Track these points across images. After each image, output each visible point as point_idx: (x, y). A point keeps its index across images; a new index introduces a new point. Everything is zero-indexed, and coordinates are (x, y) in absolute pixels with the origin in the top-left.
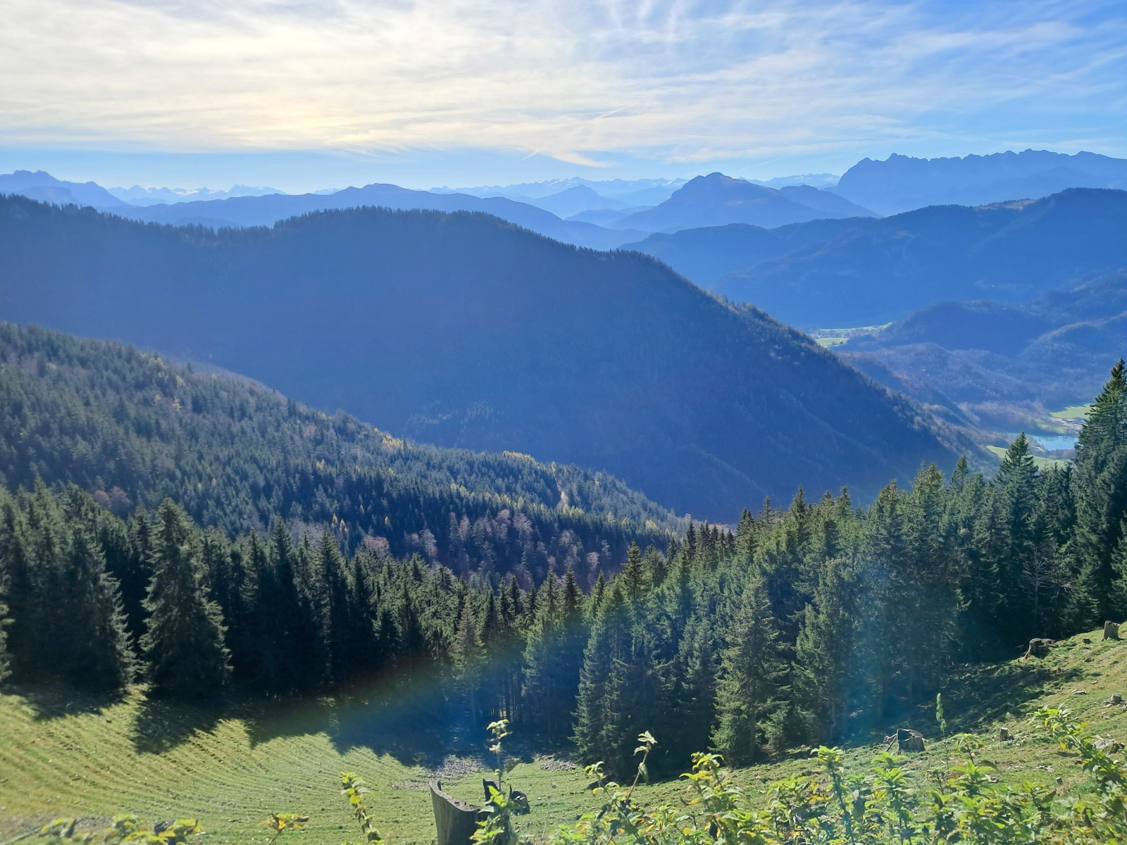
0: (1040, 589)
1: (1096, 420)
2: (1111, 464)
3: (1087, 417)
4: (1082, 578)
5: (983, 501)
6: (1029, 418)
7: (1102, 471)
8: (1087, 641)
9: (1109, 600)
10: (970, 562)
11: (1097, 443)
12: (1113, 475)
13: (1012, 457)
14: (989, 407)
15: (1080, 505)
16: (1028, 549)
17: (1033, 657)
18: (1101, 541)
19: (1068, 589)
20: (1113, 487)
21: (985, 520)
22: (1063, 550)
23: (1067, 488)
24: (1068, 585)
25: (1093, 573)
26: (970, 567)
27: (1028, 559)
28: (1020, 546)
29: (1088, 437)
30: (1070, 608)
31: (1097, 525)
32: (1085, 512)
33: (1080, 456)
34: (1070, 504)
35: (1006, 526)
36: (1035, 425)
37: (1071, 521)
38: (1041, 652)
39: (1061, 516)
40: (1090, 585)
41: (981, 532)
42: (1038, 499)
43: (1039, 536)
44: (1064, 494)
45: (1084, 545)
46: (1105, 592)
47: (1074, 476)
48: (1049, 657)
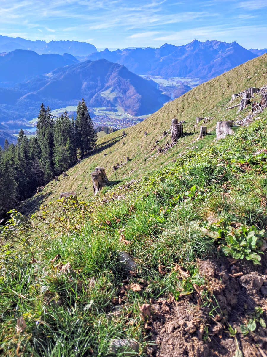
0: (37, 173)
1: (40, 122)
2: (47, 134)
3: (38, 121)
4: (47, 167)
5: (15, 152)
6: (23, 124)
7: (44, 136)
8: (52, 184)
9: (55, 171)
10: (16, 171)
11: (42, 128)
12: (48, 137)
13: (20, 136)
14: (11, 122)
15: (42, 147)
16: (31, 163)
17: (39, 193)
18: (49, 155)
19: (44, 171)
20: (48, 140)
21: (17, 157)
22: (40, 161)
23: (37, 143)
24: (44, 170)
25: (49, 165)
26: (16, 173)
27: (32, 166)
28: (29, 163)
29: (39, 127)
30: (46, 176)
31: (47, 151)
32: (43, 148)
33: (38, 133)
34: (39, 147)
35: (23, 158)
36: (25, 125)
37: (40, 152)
38: (41, 191)
39: (37, 151)
40: (49, 168)
41: (17, 161)
42: (30, 148)
43: (33, 158)
44: (37, 145)
45: (45, 158)
46: (53, 169)
47: (38, 139)
48: (43, 191)
